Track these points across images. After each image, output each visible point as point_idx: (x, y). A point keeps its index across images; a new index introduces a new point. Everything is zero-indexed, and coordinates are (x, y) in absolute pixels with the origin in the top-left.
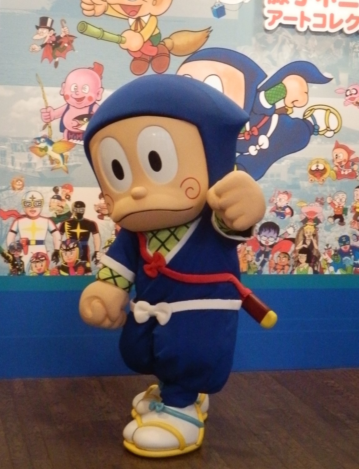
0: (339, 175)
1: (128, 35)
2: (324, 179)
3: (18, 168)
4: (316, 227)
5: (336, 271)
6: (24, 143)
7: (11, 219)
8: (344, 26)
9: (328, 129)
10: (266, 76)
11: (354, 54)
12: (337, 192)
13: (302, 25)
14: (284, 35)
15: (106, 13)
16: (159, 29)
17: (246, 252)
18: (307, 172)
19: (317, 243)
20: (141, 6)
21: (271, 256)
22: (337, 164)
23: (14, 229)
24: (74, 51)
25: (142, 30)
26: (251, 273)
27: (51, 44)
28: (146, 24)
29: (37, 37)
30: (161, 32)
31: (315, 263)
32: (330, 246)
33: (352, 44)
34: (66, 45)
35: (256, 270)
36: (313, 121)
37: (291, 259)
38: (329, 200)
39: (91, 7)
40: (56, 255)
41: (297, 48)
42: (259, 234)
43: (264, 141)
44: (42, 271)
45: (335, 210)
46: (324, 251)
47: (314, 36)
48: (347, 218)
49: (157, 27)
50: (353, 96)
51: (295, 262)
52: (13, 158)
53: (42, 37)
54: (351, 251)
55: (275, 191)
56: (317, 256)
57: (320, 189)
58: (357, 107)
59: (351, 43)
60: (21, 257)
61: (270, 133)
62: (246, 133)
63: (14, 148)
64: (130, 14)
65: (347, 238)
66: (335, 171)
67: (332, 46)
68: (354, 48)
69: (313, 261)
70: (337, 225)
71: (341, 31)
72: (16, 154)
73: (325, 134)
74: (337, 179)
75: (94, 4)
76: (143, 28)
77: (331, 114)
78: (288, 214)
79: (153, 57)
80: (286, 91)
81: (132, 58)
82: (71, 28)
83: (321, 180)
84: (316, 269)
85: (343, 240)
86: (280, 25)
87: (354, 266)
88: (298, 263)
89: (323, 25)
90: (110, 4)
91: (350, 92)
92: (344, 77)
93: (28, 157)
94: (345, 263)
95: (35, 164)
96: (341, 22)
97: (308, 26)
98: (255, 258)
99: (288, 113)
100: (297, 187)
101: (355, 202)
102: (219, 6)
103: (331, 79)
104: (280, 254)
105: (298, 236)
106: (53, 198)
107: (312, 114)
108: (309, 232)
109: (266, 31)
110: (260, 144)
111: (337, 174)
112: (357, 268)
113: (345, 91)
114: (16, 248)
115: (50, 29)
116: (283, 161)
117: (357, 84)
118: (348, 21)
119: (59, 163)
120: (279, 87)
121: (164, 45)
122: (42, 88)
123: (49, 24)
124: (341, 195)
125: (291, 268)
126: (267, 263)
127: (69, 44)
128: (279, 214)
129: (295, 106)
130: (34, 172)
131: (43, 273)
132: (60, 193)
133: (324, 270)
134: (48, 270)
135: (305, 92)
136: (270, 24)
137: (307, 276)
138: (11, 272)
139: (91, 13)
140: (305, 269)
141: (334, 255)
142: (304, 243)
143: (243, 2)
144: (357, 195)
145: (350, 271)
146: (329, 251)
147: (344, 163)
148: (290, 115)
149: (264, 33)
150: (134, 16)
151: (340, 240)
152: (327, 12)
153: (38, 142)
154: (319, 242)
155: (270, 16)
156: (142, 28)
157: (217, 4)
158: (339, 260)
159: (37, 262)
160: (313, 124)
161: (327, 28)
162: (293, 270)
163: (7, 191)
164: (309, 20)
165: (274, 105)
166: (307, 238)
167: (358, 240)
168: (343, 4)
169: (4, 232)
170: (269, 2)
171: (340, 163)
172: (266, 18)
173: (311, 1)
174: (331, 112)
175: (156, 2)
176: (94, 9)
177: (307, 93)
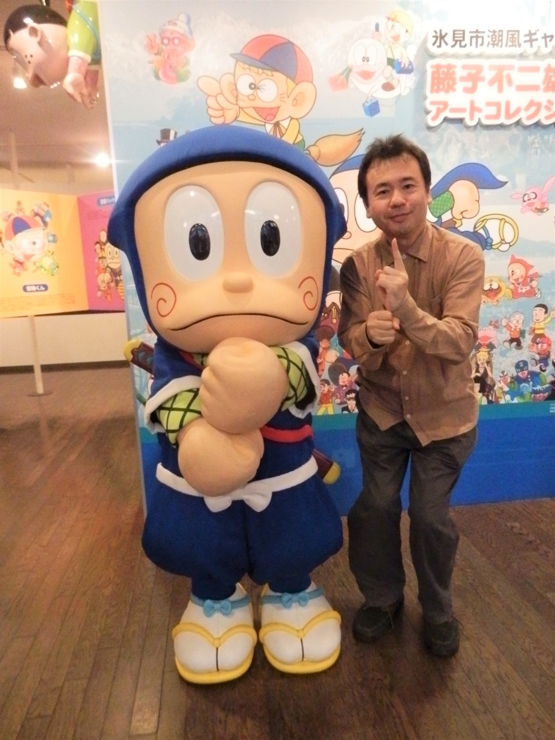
0: (515, 294)
2: (499, 300)
4: (491, 353)
5: (512, 399)
8: (523, 116)
9: (503, 241)
11: (533, 151)
12: (514, 313)
13: (471, 118)
14: (450, 133)
15: (238, 119)
16: (302, 136)
19: (491, 371)
20: (279, 107)
22: (514, 282)
28: (287, 130)
30: (304, 138)
31: (489, 392)
32: (505, 374)
33: (530, 139)
36: (486, 233)
38: (504, 323)
39: (220, 113)
41: (466, 148)
45: (512, 333)
46: (499, 379)
47: (485, 132)
48: (524, 341)
49: (299, 132)
50: (532, 201)
54: (529, 376)
56: (491, 384)
57: (495, 311)
58: (536, 214)
59: (529, 137)
64: (267, 119)
65: (525, 363)
66: (511, 290)
67: (508, 142)
68: (533, 143)
69: (487, 390)
70: (514, 349)
71: (518, 123)
73: (500, 248)
74: (513, 298)
75: (223, 109)
76: (283, 135)
77: (506, 223)
80: (454, 200)
83: (495, 301)
84: (490, 398)
85: (521, 366)
86: (446, 120)
87: (532, 393)
89: (497, 116)
90: (242, 108)
91: (528, 196)
92: (521, 180)
94: (522, 391)
96: (518, 110)
97: (479, 119)
99: (456, 226)
101: (533, 323)
102: (372, 102)
103: (506, 183)
107: (484, 226)
108: (482, 359)
109: (430, 128)
111: (513, 293)
112: (535, 395)
113: (523, 196)
117: (536, 187)
118: (527, 109)
120: (445, 195)
121: (310, 154)
124: (517, 316)
129: (463, 218)
133: (500, 400)
135: (476, 201)
136: (434, 118)
139: (222, 120)
140: (479, 399)
141: (511, 382)
142: (477, 371)
143: (400, 95)
144: (536, 315)
145: (528, 398)
146: (504, 379)
147: (521, 280)
148: (458, 228)
149: (427, 132)
150: (272, 120)
151: (517, 366)
152: (502, 99)
154: (493, 369)
155: (433, 109)
157: (369, 100)
158: (515, 388)
160: (486, 237)
161: (502, 120)
163: (143, 334)
164: (480, 110)
165: (439, 217)
166: (480, 366)
167: (537, 365)
168: (521, 88)
169: (144, 380)
170: (432, 91)
171: (517, 280)
172: (428, 112)
173: (482, 86)
174: (506, 222)
175: (296, 102)
176: (223, 115)
177: (478, 201)
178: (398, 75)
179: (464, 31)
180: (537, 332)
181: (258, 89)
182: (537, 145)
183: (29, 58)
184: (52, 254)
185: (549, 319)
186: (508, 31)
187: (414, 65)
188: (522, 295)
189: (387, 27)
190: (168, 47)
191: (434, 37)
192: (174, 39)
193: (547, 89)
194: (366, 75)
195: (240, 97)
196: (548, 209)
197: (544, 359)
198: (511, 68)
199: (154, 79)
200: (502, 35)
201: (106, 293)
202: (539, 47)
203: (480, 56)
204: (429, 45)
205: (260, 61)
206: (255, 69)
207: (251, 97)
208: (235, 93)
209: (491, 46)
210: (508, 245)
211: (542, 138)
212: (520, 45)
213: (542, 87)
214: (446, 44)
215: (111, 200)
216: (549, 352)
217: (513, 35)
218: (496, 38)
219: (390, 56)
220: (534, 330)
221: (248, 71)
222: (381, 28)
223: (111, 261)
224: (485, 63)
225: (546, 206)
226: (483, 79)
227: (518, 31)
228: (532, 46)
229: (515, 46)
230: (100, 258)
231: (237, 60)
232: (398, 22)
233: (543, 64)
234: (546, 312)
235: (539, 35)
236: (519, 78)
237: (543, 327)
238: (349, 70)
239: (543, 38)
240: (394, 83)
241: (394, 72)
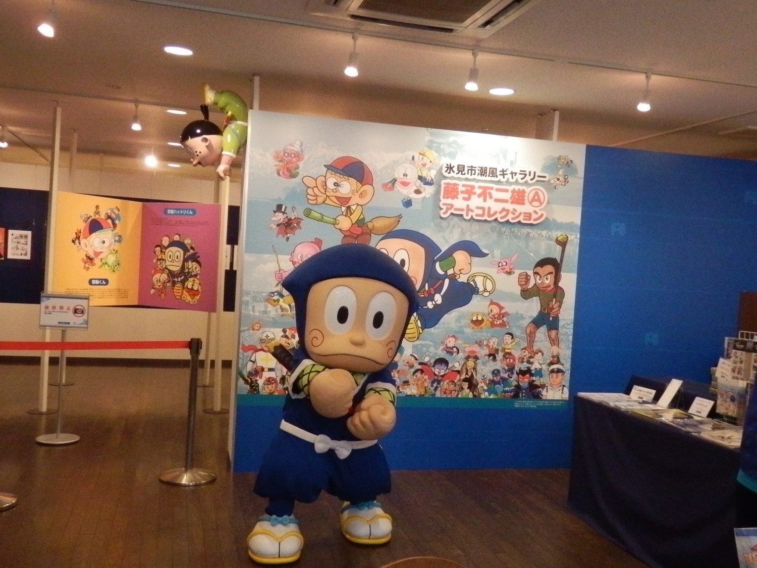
0: (493, 325)
1: (341, 218)
2: (482, 327)
3: (257, 314)
4: (476, 362)
5: (490, 395)
6: (262, 296)
7: (250, 353)
8: (498, 216)
9: (485, 290)
10: (441, 251)
11: (505, 237)
12: (491, 337)
13: (467, 215)
14: (454, 222)
15: (325, 202)
16: (363, 215)
17: (424, 380)
18: (469, 322)
19: (476, 374)
20: (351, 198)
21: (442, 383)
22: (492, 317)
23: (253, 359)
24: (301, 229)
25: (351, 215)
26: (427, 396)
27: (284, 224)
28: (354, 211)
29: (274, 219)
30: (365, 217)
31: (474, 389)
32: (485, 377)
33: (503, 229)
34: (295, 225)
35: (431, 394)
36: (475, 284)
37: (457, 386)
38: (485, 343)
39: (314, 198)
40: (283, 379)
41: (464, 231)
42: (434, 366)
43: (438, 298)
44: (272, 391)
45: (490, 350)
46: (481, 380)
47: (476, 223)
48: (498, 356)
49: (362, 213)
50: (504, 267)
51: (460, 388)
52: (253, 307)
53: (278, 219)
54: (501, 380)
55: (446, 335)
56: (476, 384)
57: (479, 334)
58: (506, 275)
59: (502, 229)
60: (257, 380)
61: (442, 293)
62: (425, 292)
63: (255, 299)
64: (343, 204)
65: (498, 371)
66: (490, 322)
67: (489, 230)
68: (505, 232)
69: (473, 387)
70: (491, 361)
71: (496, 220)
72: (255, 304)
73: (483, 294)
74: (491, 327)
75: (316, 196)
78: (455, 352)
79: (359, 235)
80: (455, 262)
81: (343, 235)
82: (299, 213)
83: (480, 328)
84: (475, 394)
85: (496, 373)
86: (452, 214)
87: (502, 393)
88: (462, 388)
89: (483, 215)
90: (328, 196)
91: (502, 264)
92: (497, 253)
93: (265, 306)
94: (496, 390)
95: (270, 311)
96: (496, 213)
97: (472, 216)
98: (430, 384)
99: (456, 278)
100: (463, 333)
101: (504, 345)
102: (407, 200)
103: (488, 254)
104: (449, 382)
105: (462, 369)
106: (282, 337)
107: (474, 279)
108: (470, 366)
109: (441, 218)
110: (435, 300)
111: (491, 324)
113: (498, 263)
114: (253, 373)
115: (284, 213)
116: (452, 313)
117: (506, 258)
118: (501, 212)
119: (287, 311)
120: (450, 259)
121: (367, 227)
122: (277, 256)
123: (283, 210)
124: (494, 339)
125: (457, 393)
126: (439, 389)
127: (297, 224)
128: (448, 352)
129: (461, 273)
130: (269, 317)
131: (273, 393)
132: (287, 333)
133: (481, 395)
134: (276, 390)
136: (444, 213)
137: (468, 399)
138: (249, 392)
139: (315, 202)
140: (467, 393)
141: (489, 383)
142: (467, 374)
143: (425, 197)
144: (506, 339)
146: (484, 381)
147: (496, 316)
148: (458, 280)
149: (440, 220)
150: (345, 205)
151: (493, 373)
152: (486, 205)
153: (272, 295)
154: (478, 374)
155: (444, 207)
156: (351, 214)
157: (406, 198)
158: (492, 387)
159: (269, 384)
160: (475, 287)
161: (486, 218)
162: (458, 394)
163: (249, 331)
164: (472, 211)
165: (446, 272)
166: (469, 371)
167: (506, 373)
168: (497, 200)
169: (245, 362)
170: (444, 198)
171: (494, 316)
172: (442, 209)
173: (474, 197)
174: (487, 278)
175: (361, 195)
176: (316, 199)
177: (470, 264)
178: (424, 186)
179: (464, 166)
180: (506, 351)
181: (339, 186)
182: (507, 234)
183: (198, 153)
184: (116, 253)
185: (514, 343)
186: (490, 168)
187: (434, 181)
188: (497, 325)
189: (419, 159)
190: (288, 158)
191: (446, 167)
192: (291, 154)
193: (512, 203)
194: (405, 184)
195: (328, 190)
196: (514, 273)
197: (511, 369)
198: (492, 188)
199: (277, 175)
200: (486, 170)
201: (159, 292)
202: (508, 179)
203: (474, 180)
204: (443, 172)
205: (341, 170)
206: (338, 175)
207: (335, 190)
208: (325, 187)
209: (480, 176)
210: (488, 293)
211: (511, 230)
212: (497, 177)
213: (510, 201)
214: (454, 172)
215: (179, 212)
216: (514, 365)
217: (493, 170)
218: (483, 171)
219: (420, 174)
220: (504, 350)
221: (334, 175)
222: (416, 159)
223: (171, 263)
224: (476, 185)
225: (512, 271)
226: (475, 193)
227: (496, 169)
228: (504, 177)
229: (494, 177)
230: (158, 260)
231: (328, 169)
232: (426, 156)
233: (511, 188)
234: (512, 338)
235: (508, 172)
236: (497, 195)
237: (510, 347)
238: (395, 180)
239: (510, 173)
240: (422, 190)
241: (422, 184)
